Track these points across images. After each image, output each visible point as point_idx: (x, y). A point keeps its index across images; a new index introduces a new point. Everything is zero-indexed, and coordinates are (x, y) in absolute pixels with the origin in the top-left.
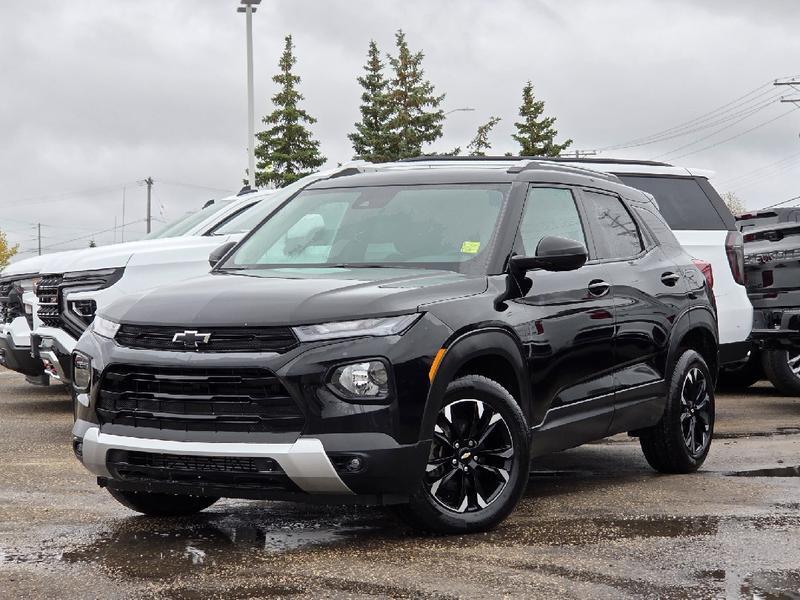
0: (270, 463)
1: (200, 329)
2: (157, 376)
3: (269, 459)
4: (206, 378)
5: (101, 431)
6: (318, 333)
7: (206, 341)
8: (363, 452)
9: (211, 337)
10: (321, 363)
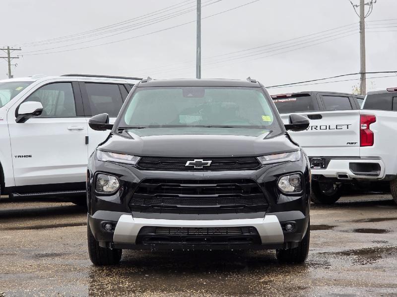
0: (252, 229)
1: (205, 159)
2: (181, 185)
3: (251, 227)
4: (215, 185)
5: (133, 217)
6: (266, 160)
7: (209, 165)
8: (294, 221)
9: (211, 163)
10: (274, 176)
